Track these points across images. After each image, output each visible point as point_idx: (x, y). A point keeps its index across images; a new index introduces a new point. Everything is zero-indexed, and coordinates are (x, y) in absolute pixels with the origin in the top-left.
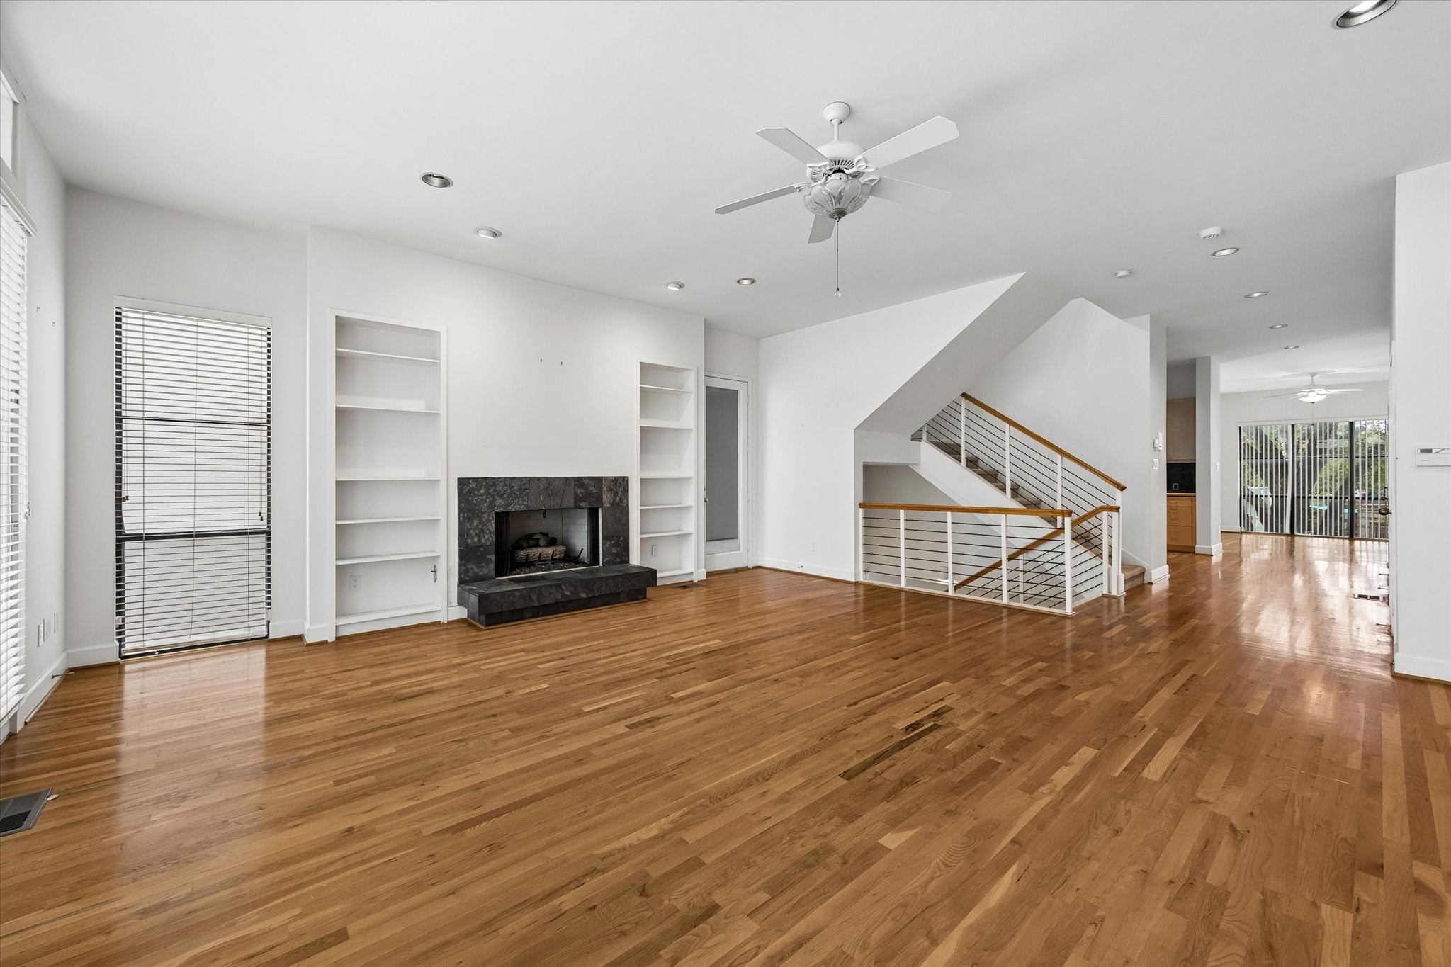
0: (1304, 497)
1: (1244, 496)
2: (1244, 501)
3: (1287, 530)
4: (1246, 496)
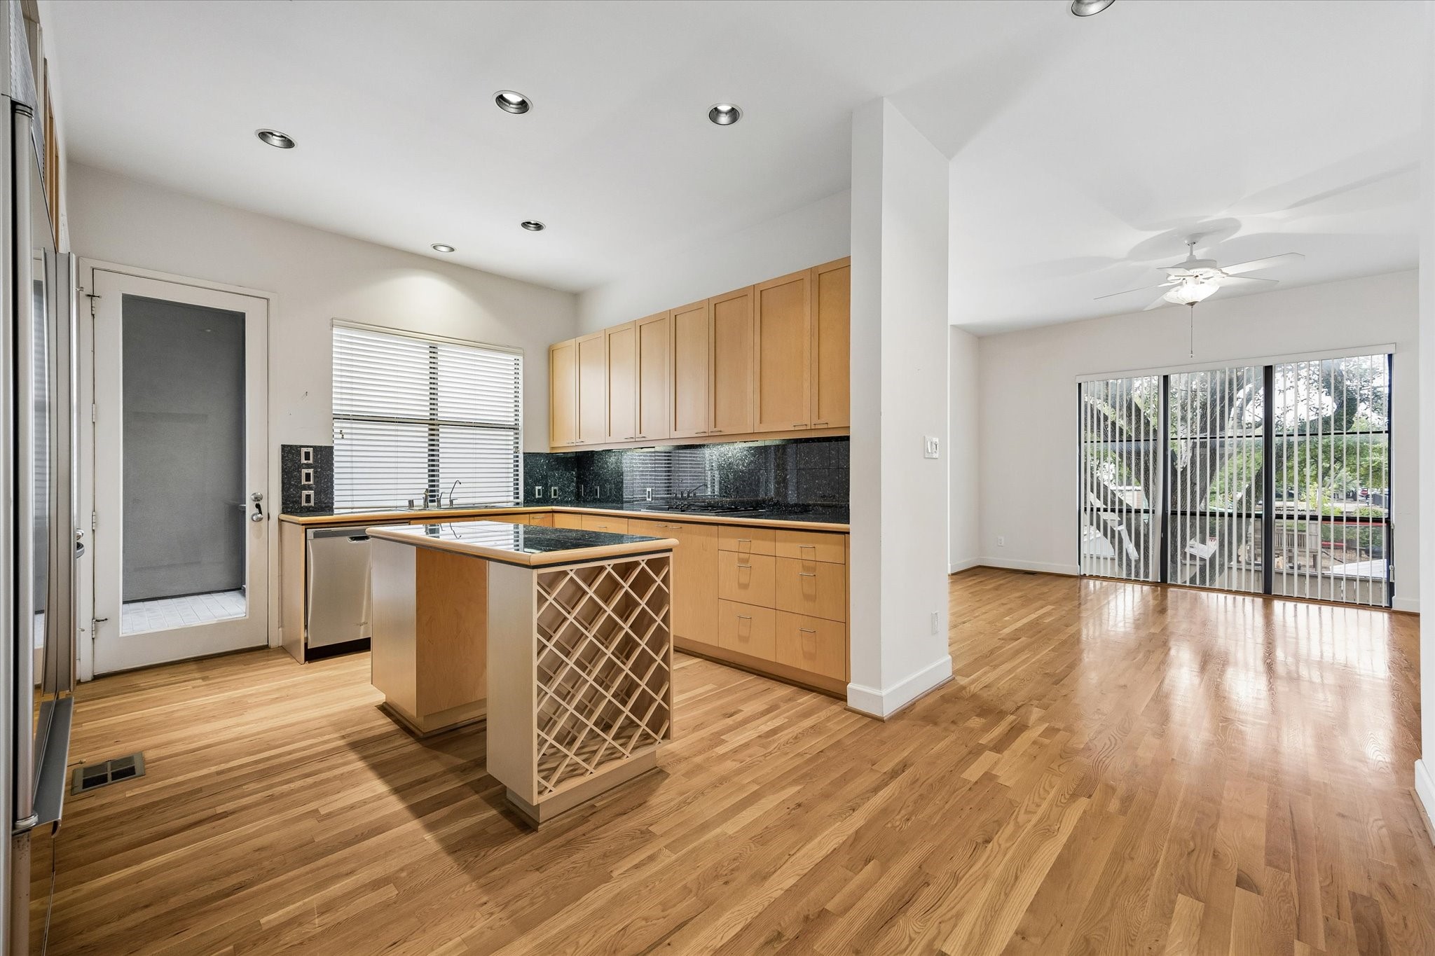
0: (1184, 513)
1: (1085, 509)
2: (1086, 518)
3: (1154, 575)
4: (1089, 510)
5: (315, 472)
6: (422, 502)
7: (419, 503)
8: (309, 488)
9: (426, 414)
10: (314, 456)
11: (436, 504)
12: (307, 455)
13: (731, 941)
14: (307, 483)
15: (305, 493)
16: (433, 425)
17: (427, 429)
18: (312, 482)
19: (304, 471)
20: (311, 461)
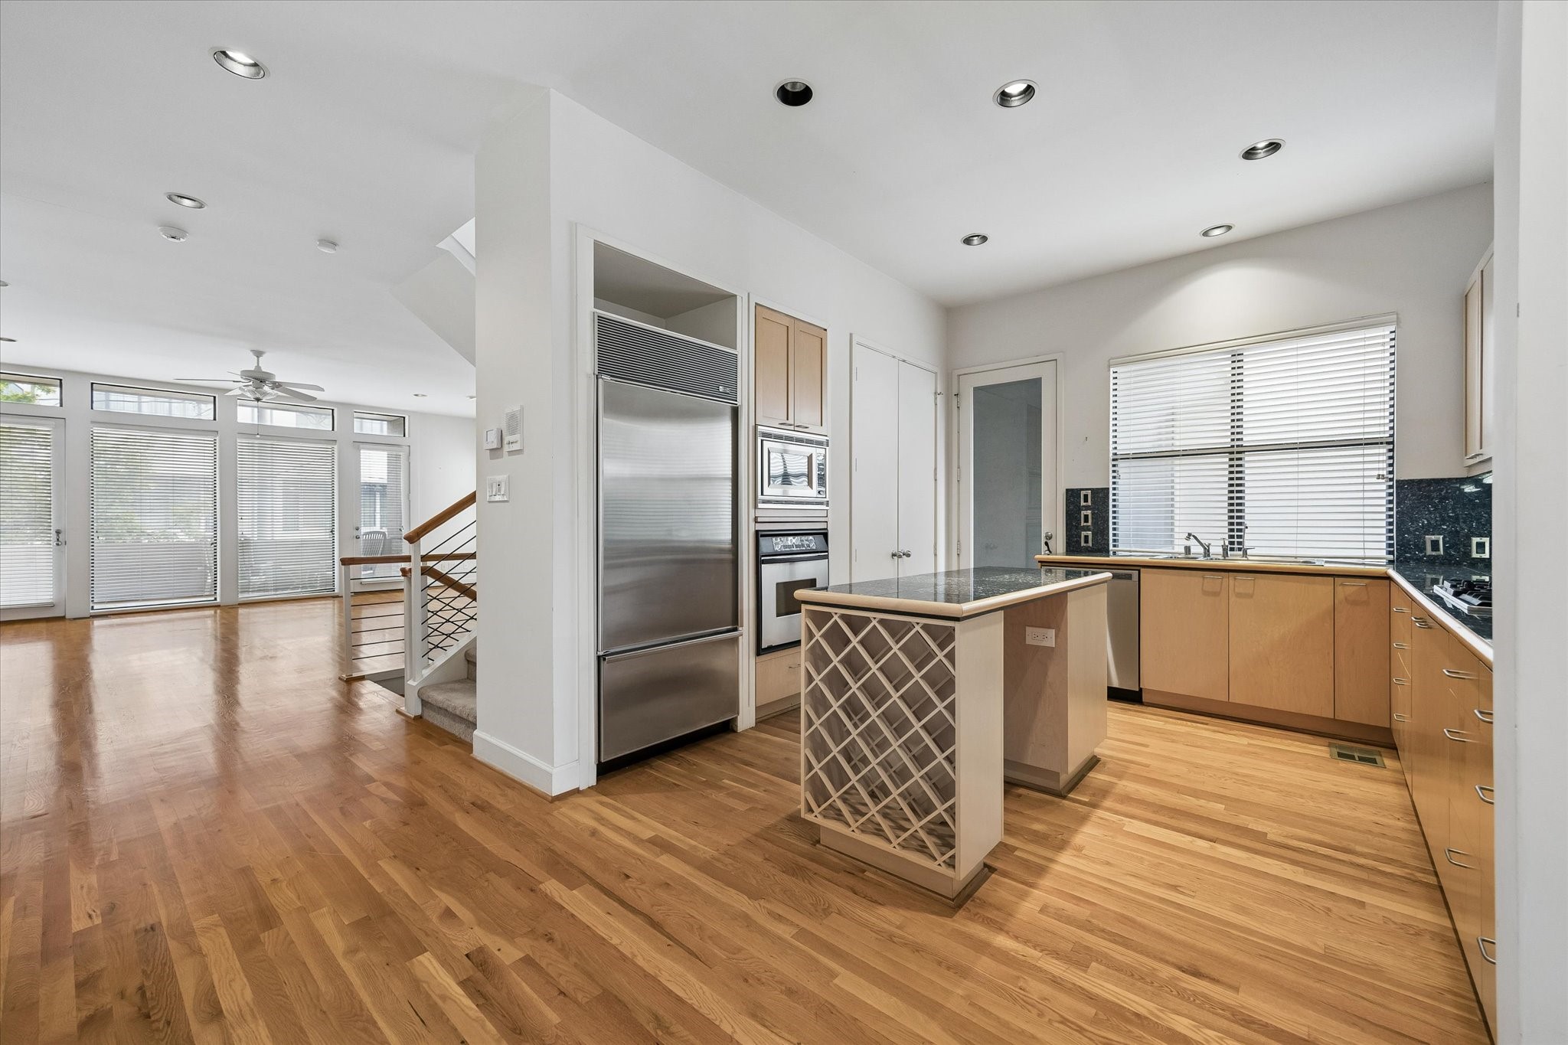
5: (1093, 514)
6: (1220, 550)
7: (1216, 550)
8: (1087, 529)
9: (1226, 441)
10: (1092, 498)
11: (1241, 553)
12: (1086, 496)
13: (665, 988)
14: (1085, 524)
15: (1084, 533)
16: (1236, 453)
17: (1227, 460)
18: (1089, 524)
19: (1083, 513)
20: (1089, 503)
